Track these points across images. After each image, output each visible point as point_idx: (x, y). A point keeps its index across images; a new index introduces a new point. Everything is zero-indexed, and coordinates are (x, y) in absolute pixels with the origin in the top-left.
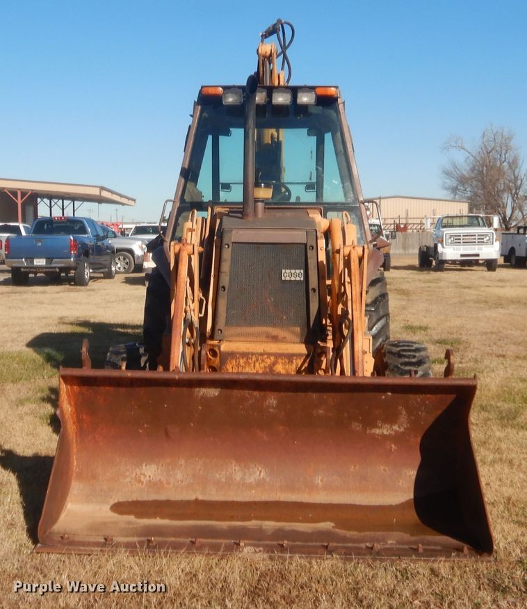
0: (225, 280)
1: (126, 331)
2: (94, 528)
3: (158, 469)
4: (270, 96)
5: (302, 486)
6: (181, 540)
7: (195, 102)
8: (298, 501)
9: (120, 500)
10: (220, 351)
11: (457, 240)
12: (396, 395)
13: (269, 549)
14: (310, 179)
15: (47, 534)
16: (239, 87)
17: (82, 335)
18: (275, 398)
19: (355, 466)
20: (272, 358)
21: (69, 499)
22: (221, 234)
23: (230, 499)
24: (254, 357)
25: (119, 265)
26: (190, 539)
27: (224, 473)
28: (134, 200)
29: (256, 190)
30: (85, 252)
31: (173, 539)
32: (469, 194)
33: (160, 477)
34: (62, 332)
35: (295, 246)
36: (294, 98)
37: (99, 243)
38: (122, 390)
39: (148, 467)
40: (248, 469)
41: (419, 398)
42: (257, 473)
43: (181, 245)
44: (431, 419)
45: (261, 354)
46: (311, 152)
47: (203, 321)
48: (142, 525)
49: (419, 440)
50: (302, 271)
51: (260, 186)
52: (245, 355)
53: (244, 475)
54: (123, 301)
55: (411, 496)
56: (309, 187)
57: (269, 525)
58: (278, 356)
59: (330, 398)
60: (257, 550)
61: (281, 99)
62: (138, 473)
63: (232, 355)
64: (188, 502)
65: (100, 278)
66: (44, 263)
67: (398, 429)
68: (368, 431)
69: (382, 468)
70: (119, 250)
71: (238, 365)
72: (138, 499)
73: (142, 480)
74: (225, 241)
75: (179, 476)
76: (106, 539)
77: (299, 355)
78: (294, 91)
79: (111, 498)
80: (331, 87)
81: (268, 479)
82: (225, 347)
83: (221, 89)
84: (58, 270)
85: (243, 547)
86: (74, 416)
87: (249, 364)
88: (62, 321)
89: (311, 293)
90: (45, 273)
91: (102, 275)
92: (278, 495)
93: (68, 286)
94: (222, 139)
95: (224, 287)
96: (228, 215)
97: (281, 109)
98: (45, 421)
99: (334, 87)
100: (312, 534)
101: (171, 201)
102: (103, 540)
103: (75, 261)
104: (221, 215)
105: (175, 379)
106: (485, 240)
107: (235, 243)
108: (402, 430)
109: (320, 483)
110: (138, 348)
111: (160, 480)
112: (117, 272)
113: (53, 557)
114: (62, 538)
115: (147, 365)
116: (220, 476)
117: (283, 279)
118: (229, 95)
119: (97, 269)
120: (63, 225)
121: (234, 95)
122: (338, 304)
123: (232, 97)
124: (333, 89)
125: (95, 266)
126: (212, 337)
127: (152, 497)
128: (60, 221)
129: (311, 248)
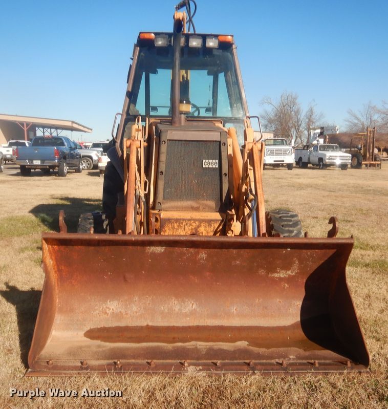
0: (163, 167)
1: (89, 203)
2: (73, 352)
3: (118, 304)
4: (187, 41)
5: (222, 314)
6: (139, 361)
7: (135, 44)
8: (220, 325)
9: (92, 328)
10: (160, 218)
11: (272, 153)
12: (293, 250)
13: (206, 367)
14: (209, 105)
15: (36, 360)
16: (166, 34)
17: (62, 206)
18: (205, 253)
19: (259, 299)
20: (197, 223)
21: (53, 327)
22: (159, 134)
23: (172, 325)
24: (184, 222)
25: (84, 165)
26: (146, 361)
27: (166, 306)
28: (91, 130)
29: (181, 105)
30: (64, 157)
31: (133, 361)
32: (274, 129)
33: (120, 310)
34: (50, 203)
35: (212, 143)
36: (204, 42)
37: (72, 152)
38: (92, 248)
39: (111, 302)
40: (184, 302)
41: (309, 252)
42: (190, 306)
43: (131, 141)
44: (315, 267)
45: (190, 220)
46: (210, 86)
47: (147, 196)
48: (108, 348)
49: (305, 281)
50: (217, 161)
51: (183, 103)
52: (177, 220)
53: (181, 307)
54: (87, 185)
55: (299, 319)
56: (208, 110)
57: (202, 345)
58: (201, 221)
59: (245, 252)
60: (198, 369)
61: (195, 43)
62: (105, 307)
63: (169, 220)
64: (142, 328)
65: (74, 172)
66: (40, 163)
67: (290, 273)
68: (270, 275)
69: (278, 300)
70: (84, 156)
71: (173, 228)
72: (105, 326)
73: (108, 312)
74: (163, 138)
75: (135, 308)
76: (82, 363)
77: (216, 221)
78: (204, 37)
79: (85, 326)
80: (228, 35)
81: (198, 310)
82: (164, 215)
83: (153, 35)
84: (48, 167)
85: (187, 367)
86: (56, 267)
87: (181, 227)
88: (53, 197)
89: (223, 177)
90: (41, 169)
91: (74, 171)
92: (206, 320)
93: (54, 177)
94: (152, 76)
95: (162, 172)
96: (160, 123)
97: (194, 51)
98: (38, 264)
99: (231, 36)
100: (235, 352)
101: (120, 114)
102: (80, 364)
103: (58, 162)
104: (156, 124)
105: (132, 241)
106: (287, 153)
107: (170, 140)
108: (294, 274)
109: (235, 312)
110: (102, 215)
111: (120, 312)
112: (83, 169)
113: (40, 379)
114: (48, 362)
115: (108, 228)
116: (164, 308)
117: (204, 166)
118: (159, 39)
119: (71, 167)
120: (50, 141)
121: (162, 39)
122: (242, 184)
123: (161, 41)
124: (229, 37)
125: (70, 165)
126: (154, 208)
127: (115, 324)
128: (48, 138)
129: (224, 144)
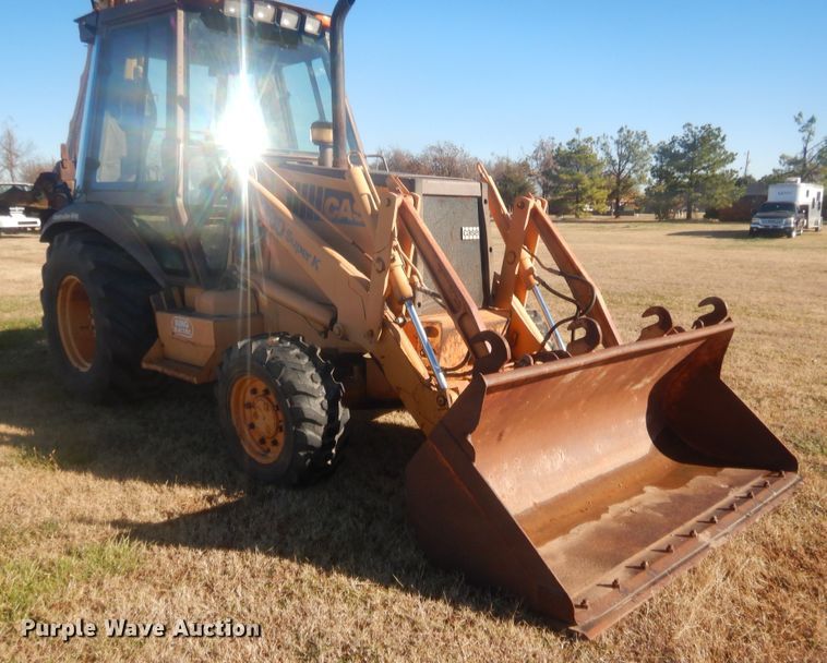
10: (442, 328)
35: (470, 200)
36: (303, 23)
50: (478, 228)
61: (287, 21)
68: (631, 389)
89: (489, 253)
114: (582, 605)
117: (464, 237)
129: (485, 202)
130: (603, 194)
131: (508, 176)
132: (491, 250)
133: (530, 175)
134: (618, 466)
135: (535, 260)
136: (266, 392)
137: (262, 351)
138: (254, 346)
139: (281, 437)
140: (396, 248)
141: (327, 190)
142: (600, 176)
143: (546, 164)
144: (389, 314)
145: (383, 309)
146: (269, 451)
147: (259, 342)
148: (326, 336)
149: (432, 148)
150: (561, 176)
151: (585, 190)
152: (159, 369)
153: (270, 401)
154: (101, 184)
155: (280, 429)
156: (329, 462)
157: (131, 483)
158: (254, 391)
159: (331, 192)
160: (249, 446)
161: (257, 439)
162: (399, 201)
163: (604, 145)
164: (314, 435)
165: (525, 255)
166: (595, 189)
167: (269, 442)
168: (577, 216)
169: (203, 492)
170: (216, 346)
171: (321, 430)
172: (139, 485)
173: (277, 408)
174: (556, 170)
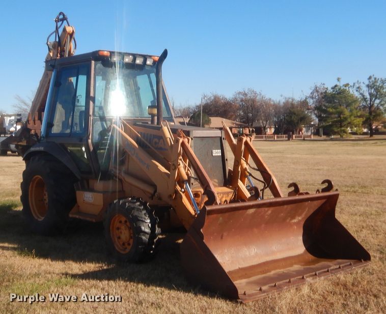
4: (135, 60)
5: (270, 252)
35: (216, 138)
50: (220, 151)
67: (300, 218)
68: (291, 221)
74: (191, 136)
114: (244, 293)
117: (214, 155)
118: (114, 56)
129: (224, 139)
130: (360, 121)
131: (292, 110)
132: (227, 160)
133: (308, 109)
134: (285, 257)
135: (248, 164)
136: (126, 222)
137: (124, 204)
138: (121, 202)
139: (131, 242)
140: (181, 160)
141: (154, 135)
142: (356, 109)
143: (319, 101)
144: (178, 188)
145: (176, 185)
146: (126, 248)
147: (123, 200)
148: (152, 199)
149: (240, 93)
150: (328, 109)
151: (346, 119)
152: (77, 217)
153: (127, 225)
154: (53, 133)
155: (131, 238)
156: (152, 252)
157: (67, 262)
158: (121, 222)
159: (155, 136)
160: (118, 246)
161: (121, 243)
162: (181, 140)
163: (358, 88)
164: (145, 238)
165: (243, 162)
166: (353, 118)
167: (126, 244)
168: (342, 136)
169: (97, 265)
170: (104, 205)
171: (148, 236)
172: (71, 262)
173: (130, 229)
174: (325, 106)
